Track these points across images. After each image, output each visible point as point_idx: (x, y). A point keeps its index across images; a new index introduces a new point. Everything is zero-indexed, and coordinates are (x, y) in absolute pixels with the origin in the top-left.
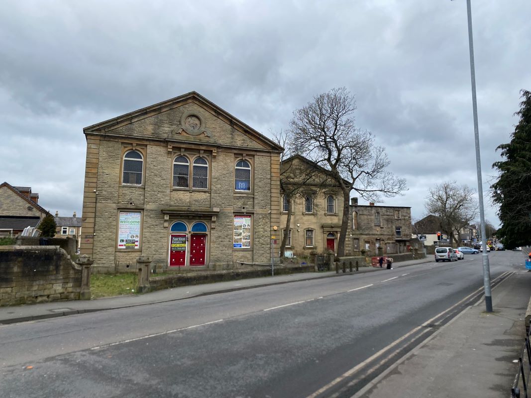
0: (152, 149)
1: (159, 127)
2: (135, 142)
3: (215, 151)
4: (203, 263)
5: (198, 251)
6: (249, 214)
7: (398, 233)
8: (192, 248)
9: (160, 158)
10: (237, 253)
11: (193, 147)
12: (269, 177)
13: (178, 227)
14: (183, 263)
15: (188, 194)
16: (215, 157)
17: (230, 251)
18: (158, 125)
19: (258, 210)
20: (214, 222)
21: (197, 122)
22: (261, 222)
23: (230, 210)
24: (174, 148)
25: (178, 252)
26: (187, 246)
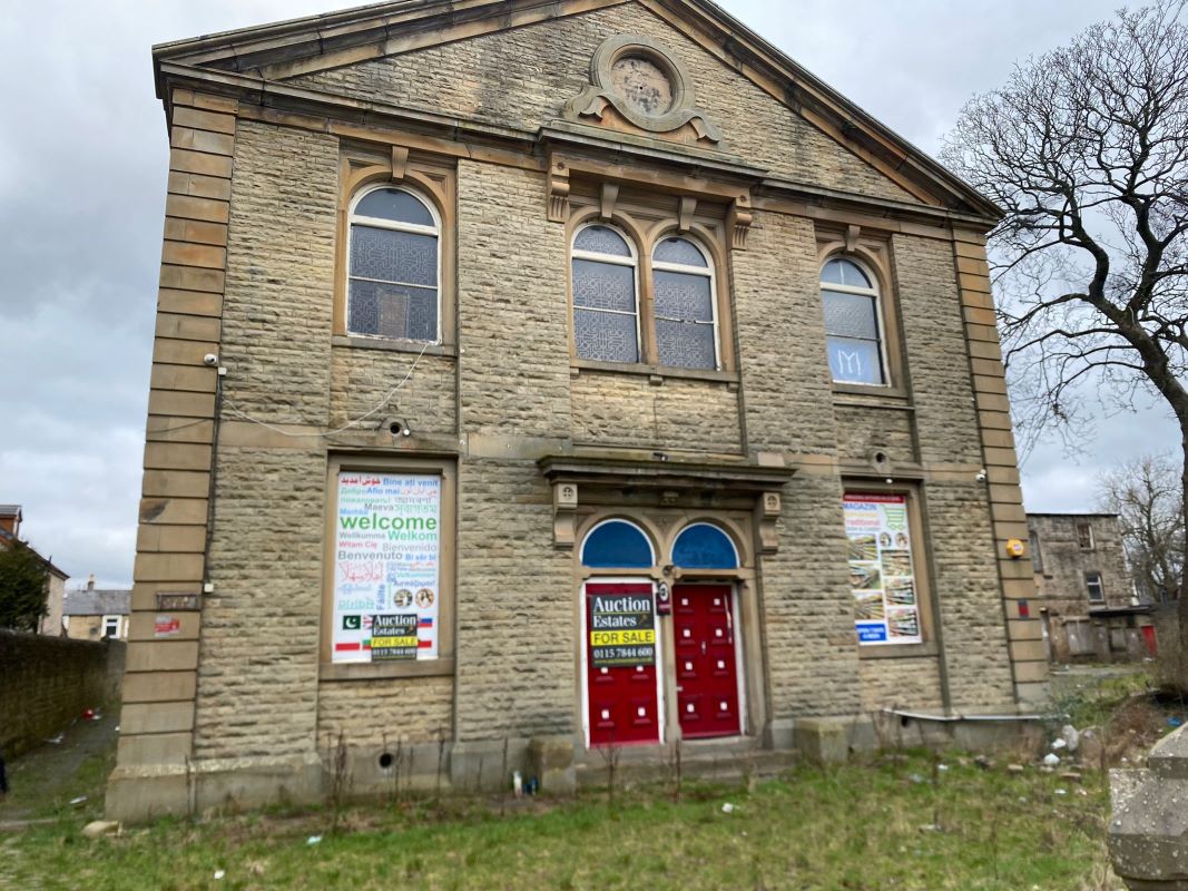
0: (479, 179)
1: (506, 87)
2: (402, 142)
3: (743, 199)
4: (729, 724)
5: (705, 664)
6: (904, 488)
7: (1094, 591)
8: (682, 651)
9: (516, 222)
10: (874, 670)
11: (656, 178)
12: (956, 324)
13: (612, 547)
14: (649, 731)
15: (644, 389)
16: (744, 227)
17: (851, 661)
18: (501, 76)
19: (933, 466)
20: (771, 520)
21: (657, 82)
22: (958, 521)
23: (825, 467)
24: (575, 177)
25: (623, 672)
26: (659, 639)
